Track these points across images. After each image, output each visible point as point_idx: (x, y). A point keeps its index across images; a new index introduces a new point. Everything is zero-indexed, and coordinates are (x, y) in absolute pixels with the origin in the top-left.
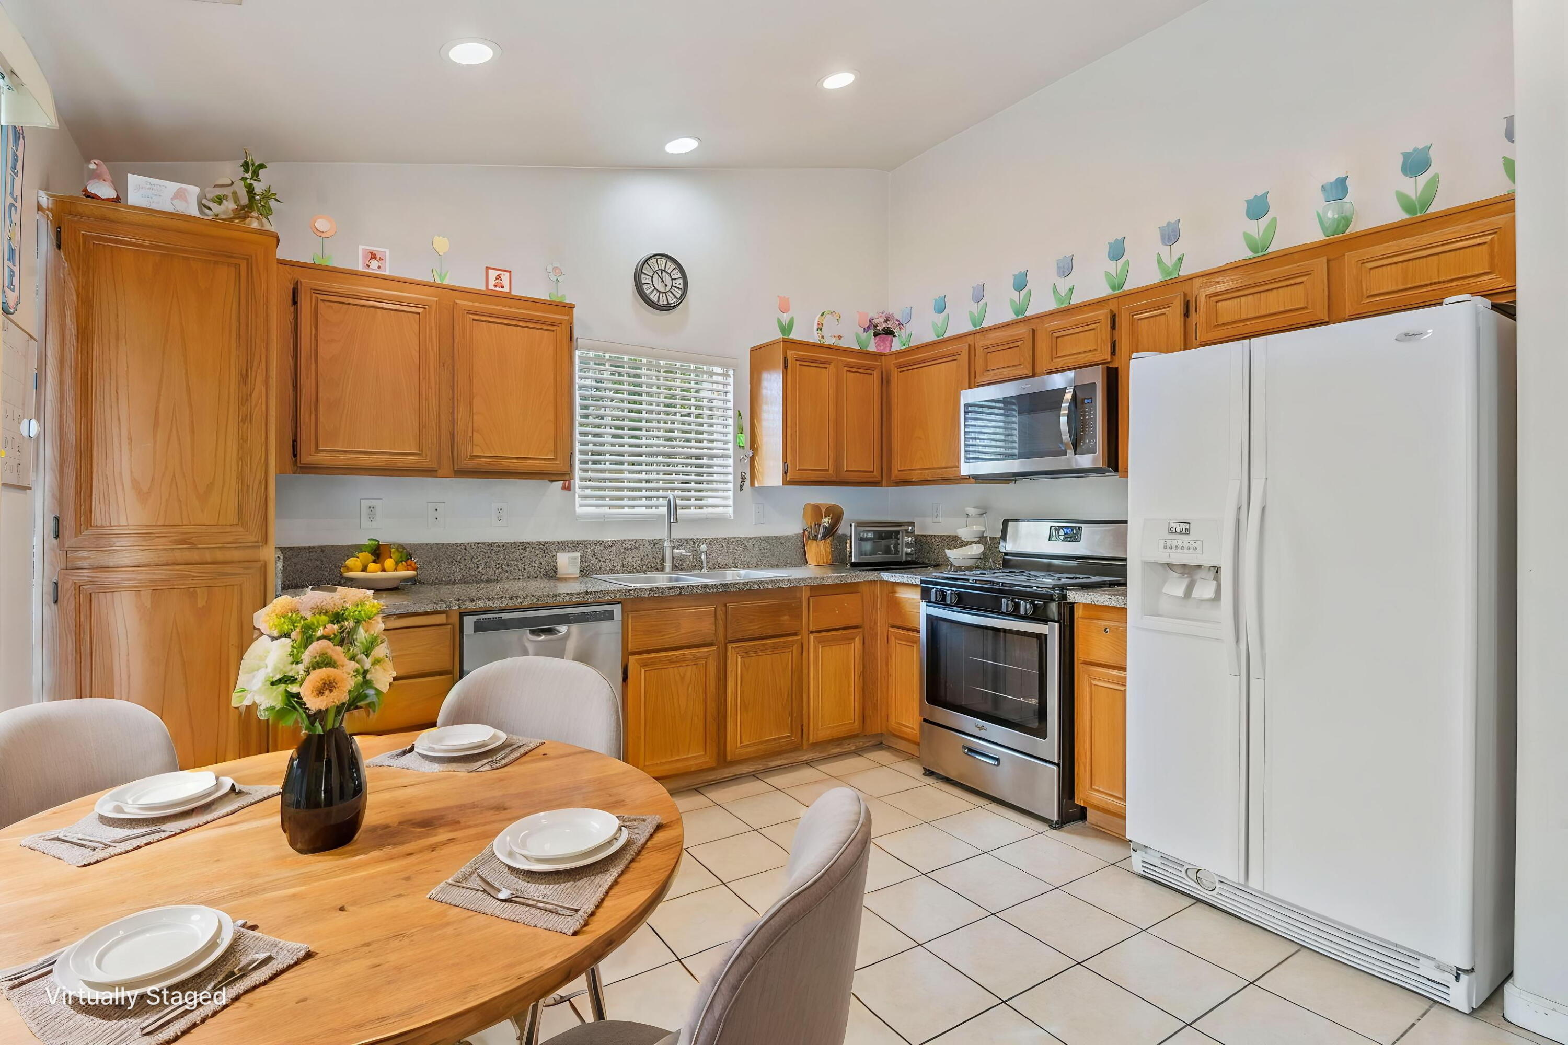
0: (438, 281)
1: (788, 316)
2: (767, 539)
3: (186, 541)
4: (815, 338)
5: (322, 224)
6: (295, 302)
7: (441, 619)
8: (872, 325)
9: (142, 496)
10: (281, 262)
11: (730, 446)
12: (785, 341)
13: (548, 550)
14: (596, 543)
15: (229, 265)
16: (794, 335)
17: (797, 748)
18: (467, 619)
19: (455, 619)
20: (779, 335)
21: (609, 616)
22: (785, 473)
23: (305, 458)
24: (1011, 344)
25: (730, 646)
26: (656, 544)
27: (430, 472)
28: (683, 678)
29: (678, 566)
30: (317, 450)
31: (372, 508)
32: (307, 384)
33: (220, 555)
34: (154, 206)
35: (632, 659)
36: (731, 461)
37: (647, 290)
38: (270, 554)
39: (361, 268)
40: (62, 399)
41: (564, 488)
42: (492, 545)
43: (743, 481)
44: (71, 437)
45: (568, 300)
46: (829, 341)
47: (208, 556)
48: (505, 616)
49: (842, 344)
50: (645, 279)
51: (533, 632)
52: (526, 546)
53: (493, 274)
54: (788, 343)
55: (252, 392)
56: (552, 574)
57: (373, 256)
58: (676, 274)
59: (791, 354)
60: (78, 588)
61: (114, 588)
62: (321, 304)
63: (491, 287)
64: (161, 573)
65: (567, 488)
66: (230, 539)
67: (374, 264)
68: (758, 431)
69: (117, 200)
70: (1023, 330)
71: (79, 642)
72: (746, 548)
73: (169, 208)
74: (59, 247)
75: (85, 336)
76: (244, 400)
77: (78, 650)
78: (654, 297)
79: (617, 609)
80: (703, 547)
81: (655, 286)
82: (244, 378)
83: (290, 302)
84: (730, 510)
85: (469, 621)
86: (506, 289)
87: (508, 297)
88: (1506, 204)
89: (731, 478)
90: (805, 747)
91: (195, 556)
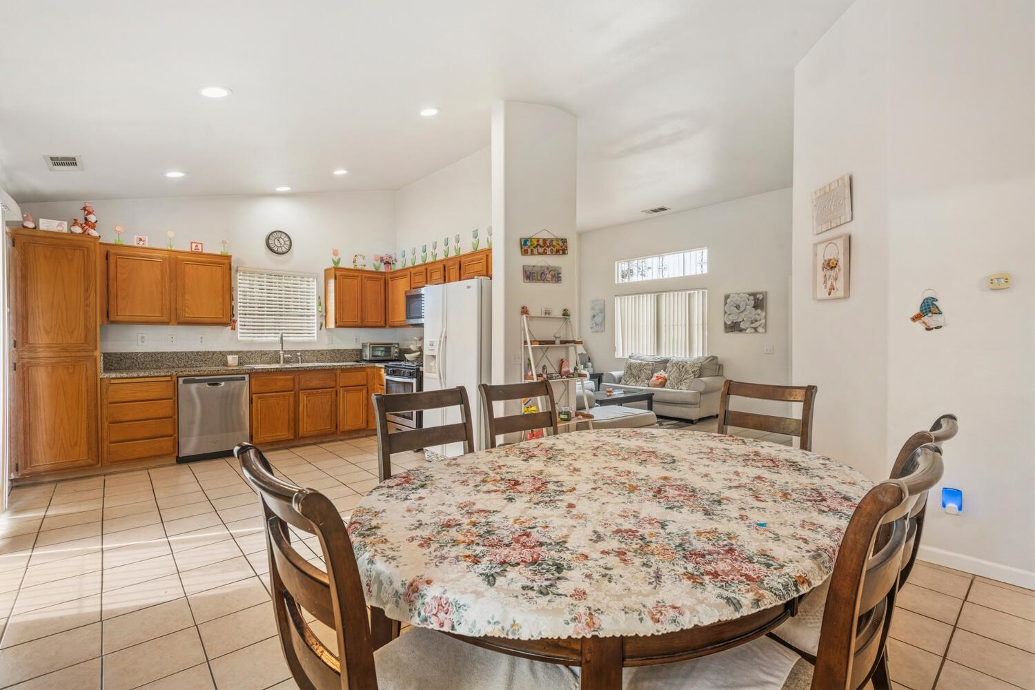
0: (169, 248)
1: (337, 257)
2: (333, 351)
3: (65, 349)
4: (351, 266)
5: (119, 228)
6: (107, 259)
7: (169, 378)
8: (382, 260)
9: (48, 333)
10: (101, 244)
11: (315, 311)
12: (335, 268)
13: (224, 354)
14: (248, 352)
15: (80, 250)
16: (341, 265)
17: (333, 434)
18: (179, 379)
19: (175, 379)
20: (333, 265)
21: (243, 379)
22: (336, 322)
23: (112, 318)
24: (420, 273)
25: (300, 392)
26: (277, 352)
27: (167, 323)
28: (278, 404)
29: (286, 361)
30: (117, 315)
31: (143, 337)
32: (112, 290)
33: (78, 354)
34: (50, 230)
35: (254, 396)
36: (315, 318)
37: (272, 246)
38: (98, 354)
39: (135, 245)
40: (16, 298)
41: (232, 329)
42: (197, 352)
43: (321, 325)
44: (20, 312)
45: (229, 254)
46: (359, 267)
47: (73, 354)
48: (196, 378)
49: (367, 268)
50: (271, 242)
51: (209, 384)
52: (214, 353)
53: (194, 245)
54: (336, 269)
55: (90, 295)
56: (226, 364)
57: (141, 240)
58: (286, 239)
59: (338, 273)
60: (23, 365)
61: (37, 365)
62: (118, 260)
63: (193, 250)
64: (55, 360)
65: (234, 329)
66: (82, 348)
67: (141, 243)
68: (327, 304)
69: (35, 228)
70: (423, 268)
71: (24, 384)
72: (322, 354)
73: (55, 230)
74: (14, 246)
75: (24, 277)
76: (87, 299)
77: (24, 386)
78: (275, 249)
79: (247, 377)
80: (299, 354)
81: (275, 243)
82: (87, 290)
83: (105, 258)
84: (316, 338)
85: (181, 380)
86: (200, 250)
87: (202, 254)
88: (490, 250)
89: (316, 325)
90: (339, 433)
91: (68, 354)
